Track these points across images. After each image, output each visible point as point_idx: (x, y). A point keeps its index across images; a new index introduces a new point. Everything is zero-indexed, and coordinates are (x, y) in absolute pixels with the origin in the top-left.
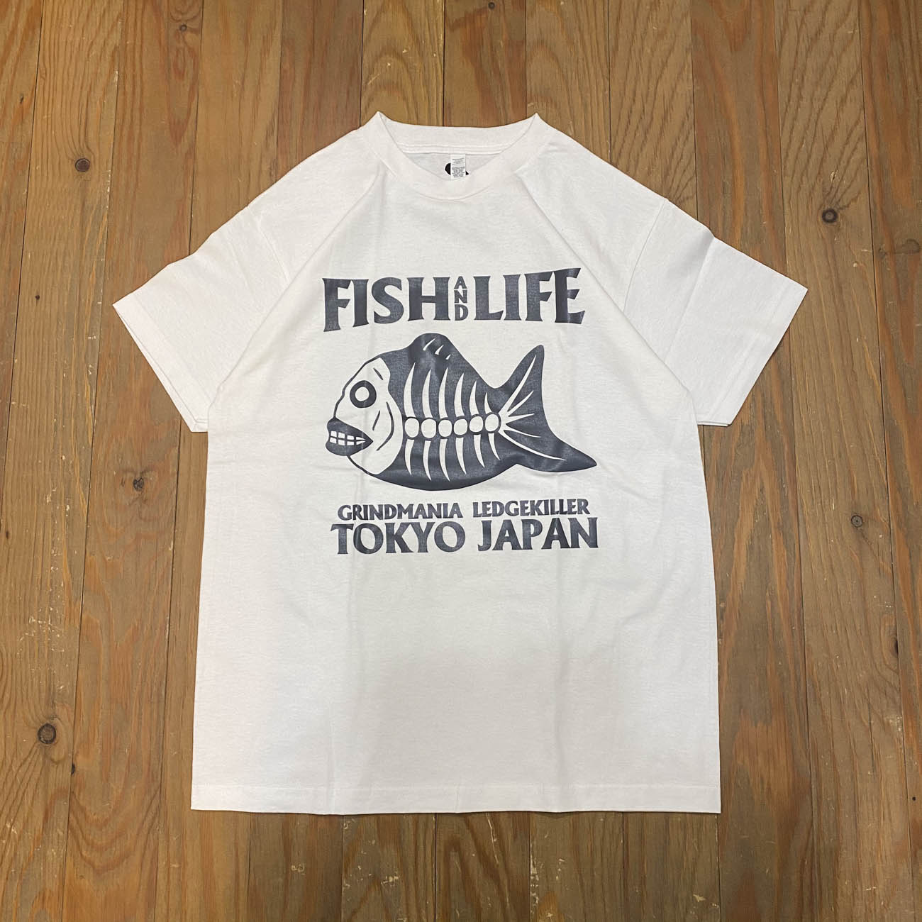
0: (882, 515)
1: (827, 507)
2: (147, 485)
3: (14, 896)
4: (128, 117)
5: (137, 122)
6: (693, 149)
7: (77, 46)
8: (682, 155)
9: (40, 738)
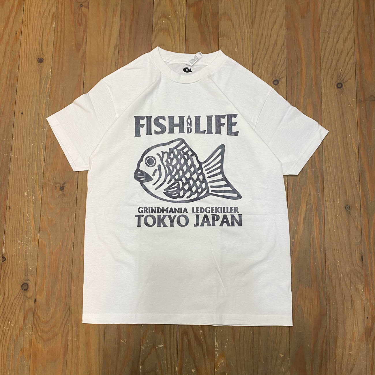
0: (357, 205)
1: (336, 202)
2: (65, 189)
3: (12, 350)
4: (59, 41)
5: (62, 43)
6: (285, 58)
7: (38, 12)
8: (281, 60)
9: (22, 288)
